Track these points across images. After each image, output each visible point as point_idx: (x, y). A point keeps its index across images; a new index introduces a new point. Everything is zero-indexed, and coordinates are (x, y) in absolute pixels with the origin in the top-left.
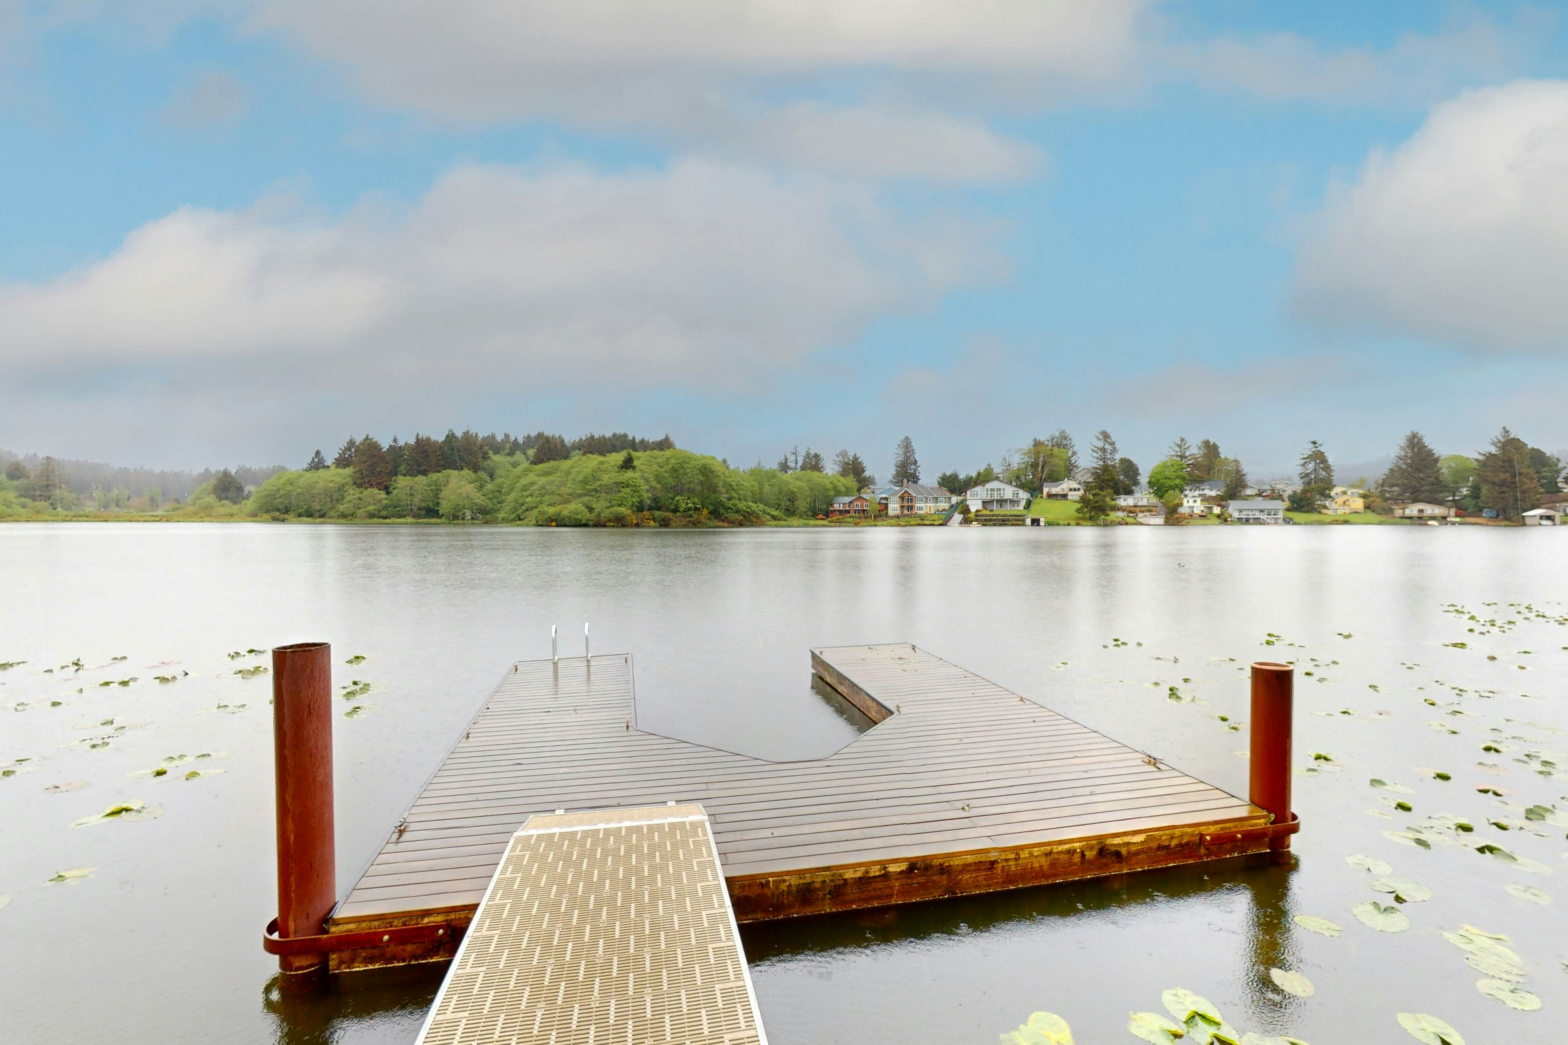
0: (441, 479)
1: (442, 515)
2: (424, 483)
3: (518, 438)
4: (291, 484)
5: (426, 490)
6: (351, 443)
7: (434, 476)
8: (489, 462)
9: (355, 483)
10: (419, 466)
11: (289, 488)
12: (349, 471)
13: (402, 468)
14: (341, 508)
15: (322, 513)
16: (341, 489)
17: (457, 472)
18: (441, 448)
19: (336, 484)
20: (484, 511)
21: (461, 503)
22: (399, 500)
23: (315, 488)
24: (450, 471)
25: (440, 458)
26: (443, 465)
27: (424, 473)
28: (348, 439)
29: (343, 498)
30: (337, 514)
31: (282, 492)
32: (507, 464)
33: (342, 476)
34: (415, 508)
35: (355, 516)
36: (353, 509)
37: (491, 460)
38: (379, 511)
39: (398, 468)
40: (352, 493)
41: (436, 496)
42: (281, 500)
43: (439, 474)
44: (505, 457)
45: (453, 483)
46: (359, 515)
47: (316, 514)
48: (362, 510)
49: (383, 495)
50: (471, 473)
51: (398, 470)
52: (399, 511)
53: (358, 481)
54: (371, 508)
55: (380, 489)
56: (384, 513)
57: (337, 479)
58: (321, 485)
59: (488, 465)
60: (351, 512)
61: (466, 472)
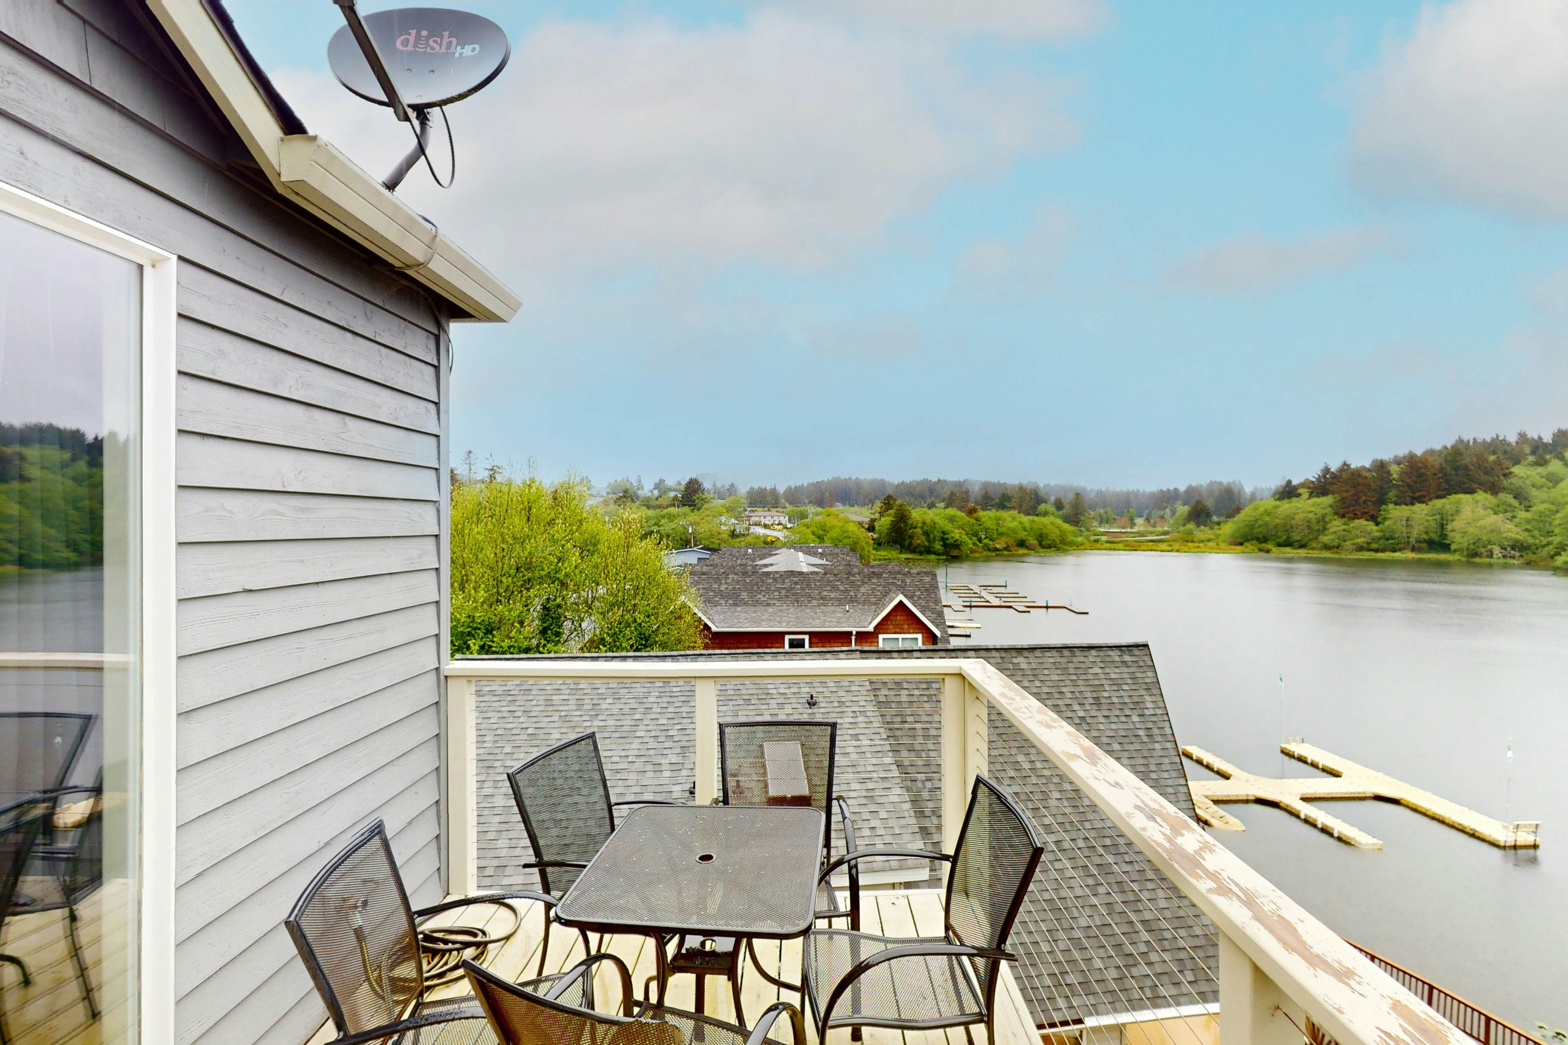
0: (1448, 507)
1: (1455, 551)
2: (1425, 512)
3: (1543, 437)
4: (1268, 515)
5: (1428, 520)
6: (1327, 470)
7: (1438, 503)
8: (1513, 480)
9: (1336, 513)
10: (1413, 492)
11: (1267, 519)
12: (1328, 500)
13: (1392, 494)
14: (1325, 539)
15: (1303, 543)
16: (1322, 520)
17: (1467, 496)
18: (1442, 469)
19: (1316, 514)
20: (1520, 547)
21: (1485, 538)
22: (1393, 531)
23: (1293, 518)
24: (1461, 496)
25: (1442, 480)
26: (1446, 489)
27: (1421, 500)
28: (1322, 466)
29: (1325, 529)
30: (1320, 545)
31: (1260, 522)
32: (1538, 477)
33: (1321, 506)
34: (1412, 540)
35: (1340, 548)
36: (1337, 541)
37: (1516, 476)
38: (1369, 543)
39: (1385, 495)
40: (1337, 525)
41: (1442, 526)
42: (1260, 529)
43: (1443, 501)
44: (1532, 468)
45: (1467, 513)
46: (1344, 547)
47: (1296, 544)
48: (1348, 543)
49: (1371, 526)
50: (1489, 496)
51: (1387, 497)
52: (1393, 544)
53: (1342, 511)
54: (1360, 540)
55: (1367, 520)
56: (1374, 546)
57: (1318, 510)
58: (1301, 516)
59: (1511, 484)
60: (1336, 544)
61: (1481, 496)
